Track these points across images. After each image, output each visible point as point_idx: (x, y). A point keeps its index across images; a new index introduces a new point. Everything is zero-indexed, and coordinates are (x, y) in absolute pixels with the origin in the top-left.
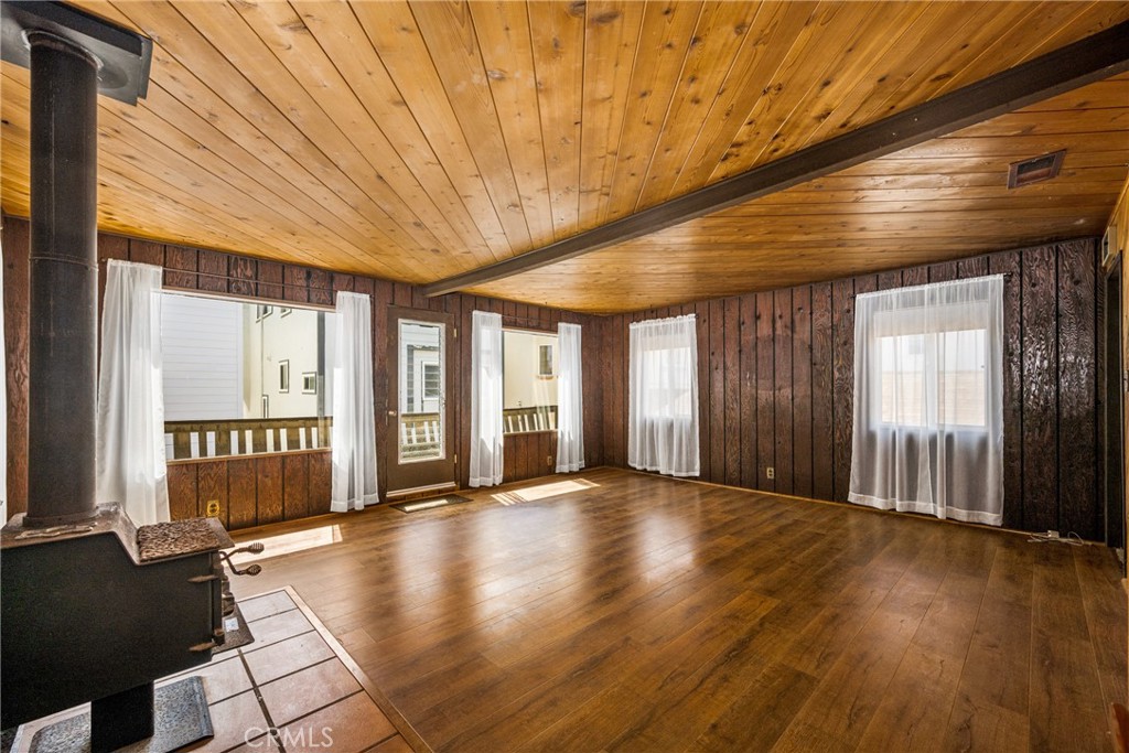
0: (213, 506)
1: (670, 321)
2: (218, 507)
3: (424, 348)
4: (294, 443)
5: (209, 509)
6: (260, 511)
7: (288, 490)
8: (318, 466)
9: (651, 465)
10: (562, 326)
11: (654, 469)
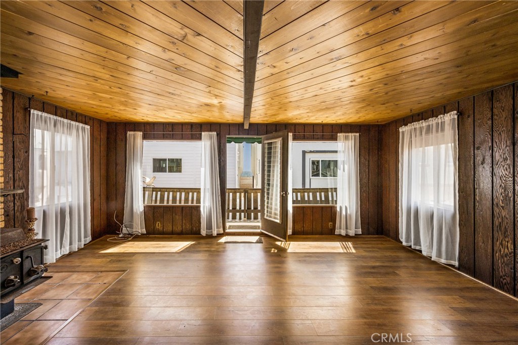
0: (158, 224)
1: (432, 121)
2: (160, 225)
3: (311, 152)
4: (187, 200)
5: (157, 225)
6: (174, 229)
7: (184, 221)
8: (196, 213)
9: (415, 244)
10: (341, 135)
11: (418, 248)
